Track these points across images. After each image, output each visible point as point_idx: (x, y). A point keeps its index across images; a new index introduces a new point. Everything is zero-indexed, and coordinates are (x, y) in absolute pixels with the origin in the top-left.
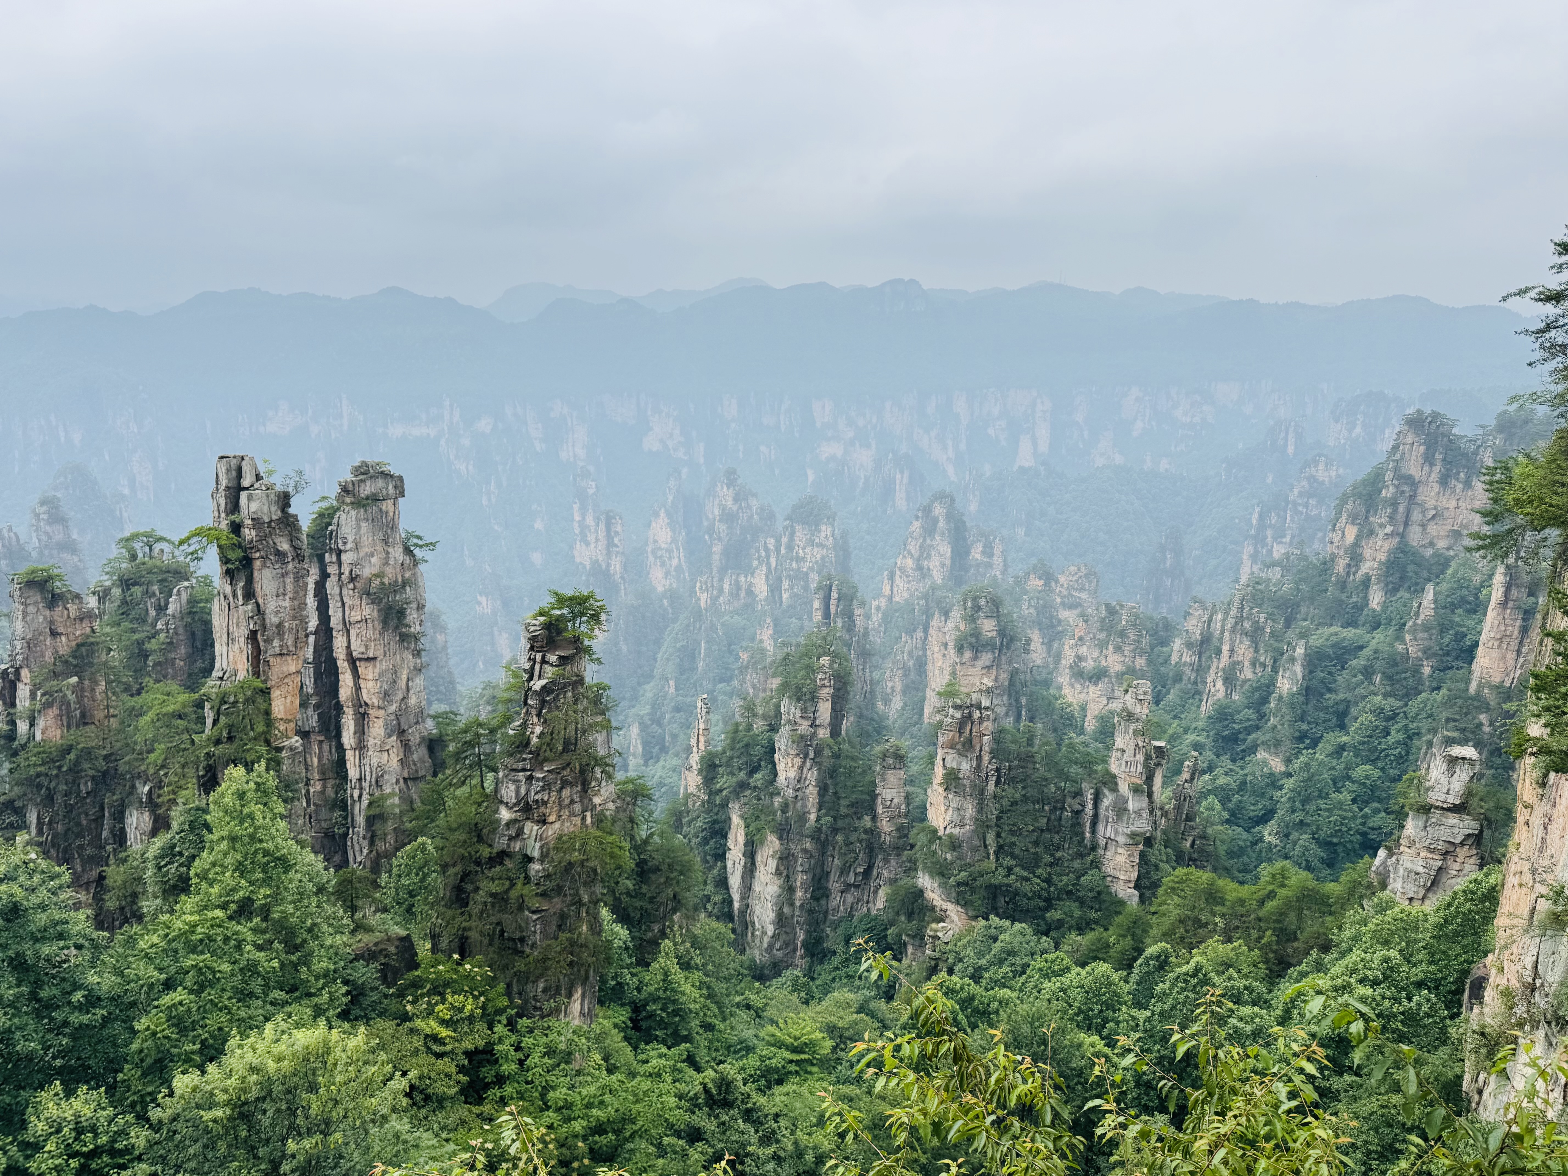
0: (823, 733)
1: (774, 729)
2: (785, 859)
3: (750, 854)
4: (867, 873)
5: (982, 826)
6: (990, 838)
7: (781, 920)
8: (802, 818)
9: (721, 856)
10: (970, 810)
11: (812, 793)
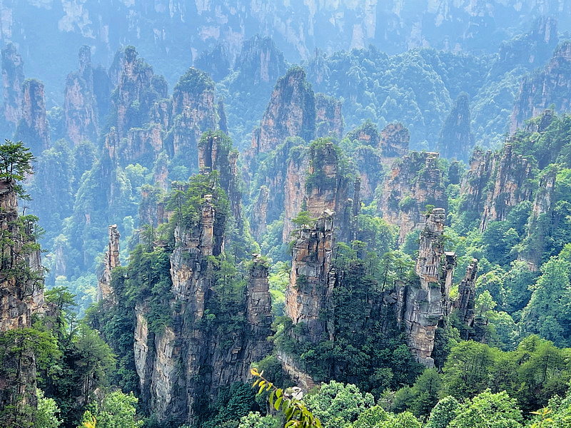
0: (208, 252)
1: (168, 250)
2: (179, 345)
3: (152, 344)
4: (240, 354)
5: (325, 316)
6: (330, 325)
7: (176, 391)
8: (192, 315)
9: (130, 345)
10: (316, 305)
11: (199, 296)
